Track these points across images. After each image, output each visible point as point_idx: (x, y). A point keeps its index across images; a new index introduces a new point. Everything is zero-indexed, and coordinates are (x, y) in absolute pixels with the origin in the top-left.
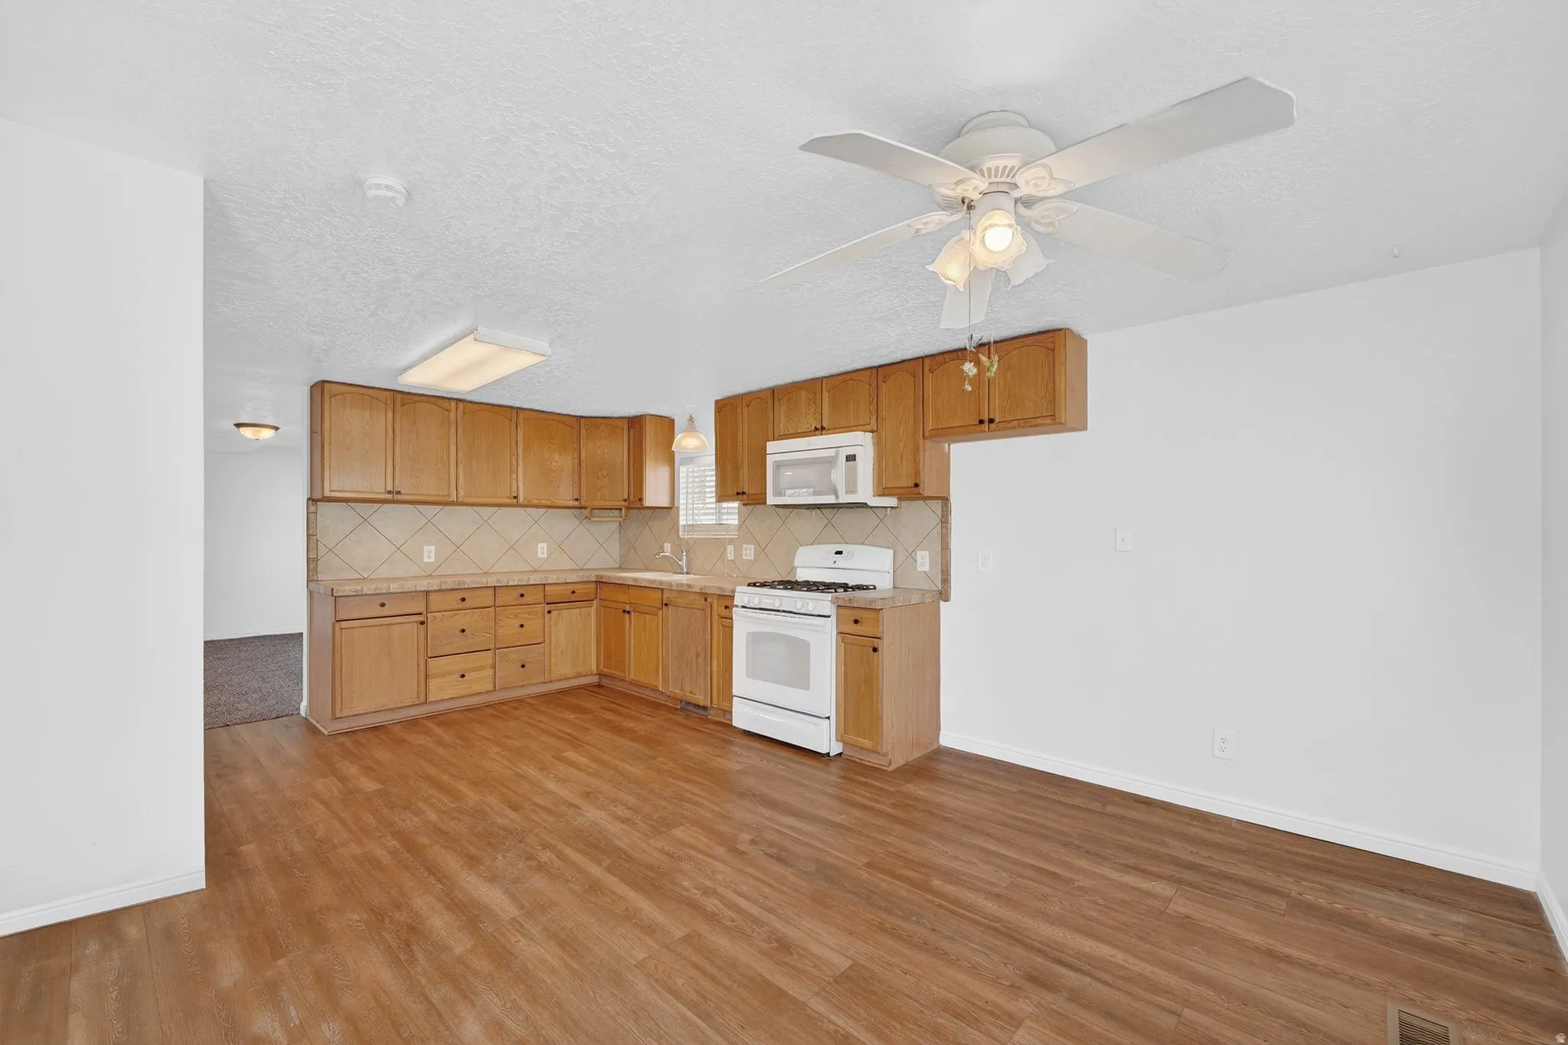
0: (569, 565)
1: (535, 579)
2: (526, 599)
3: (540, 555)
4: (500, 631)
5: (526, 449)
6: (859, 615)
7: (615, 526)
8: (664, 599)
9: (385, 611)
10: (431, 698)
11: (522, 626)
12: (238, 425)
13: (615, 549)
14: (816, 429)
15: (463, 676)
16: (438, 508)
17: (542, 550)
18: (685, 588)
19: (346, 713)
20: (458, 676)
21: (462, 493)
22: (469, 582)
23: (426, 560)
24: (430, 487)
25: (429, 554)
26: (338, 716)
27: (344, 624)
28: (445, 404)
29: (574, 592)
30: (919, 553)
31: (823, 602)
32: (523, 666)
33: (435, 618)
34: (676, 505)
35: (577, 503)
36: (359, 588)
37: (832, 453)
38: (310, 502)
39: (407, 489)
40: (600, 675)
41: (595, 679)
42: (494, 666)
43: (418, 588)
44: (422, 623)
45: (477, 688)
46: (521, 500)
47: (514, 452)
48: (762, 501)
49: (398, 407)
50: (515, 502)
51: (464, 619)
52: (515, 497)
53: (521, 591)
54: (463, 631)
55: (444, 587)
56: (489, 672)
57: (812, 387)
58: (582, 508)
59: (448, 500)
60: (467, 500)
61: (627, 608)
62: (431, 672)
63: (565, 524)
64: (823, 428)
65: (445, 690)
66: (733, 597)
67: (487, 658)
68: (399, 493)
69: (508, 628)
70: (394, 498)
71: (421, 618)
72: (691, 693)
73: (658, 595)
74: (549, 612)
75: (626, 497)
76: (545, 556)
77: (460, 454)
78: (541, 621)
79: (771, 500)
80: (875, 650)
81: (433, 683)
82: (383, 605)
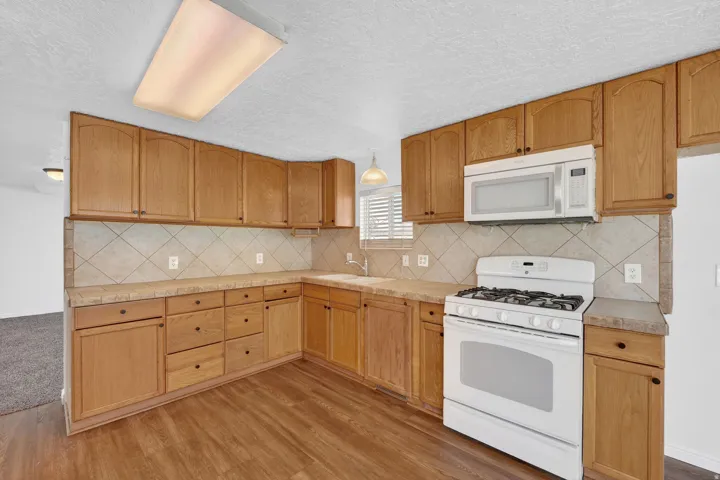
0: (278, 269)
1: (257, 282)
2: (250, 299)
3: (258, 262)
4: (229, 326)
5: (249, 184)
6: (621, 337)
7: (308, 240)
8: (364, 301)
9: (126, 317)
10: (169, 390)
11: (246, 320)
12: (46, 170)
13: (308, 256)
14: (519, 151)
15: (198, 367)
16: (180, 227)
17: (260, 259)
18: (387, 294)
19: (87, 414)
20: (193, 368)
21: (198, 215)
22: (203, 287)
23: (171, 267)
24: (172, 210)
25: (174, 263)
26: (77, 418)
27: (83, 332)
28: (185, 142)
29: (285, 291)
30: (628, 267)
31: (572, 321)
32: (247, 352)
33: (173, 319)
34: (357, 225)
35: (285, 224)
36: (99, 298)
37: (552, 169)
38: (67, 220)
39: (152, 210)
40: (303, 352)
41: (300, 355)
42: (223, 355)
43: (157, 296)
44: (162, 325)
45: (209, 374)
46: (245, 222)
47: (240, 184)
48: (458, 217)
49: (143, 142)
50: (240, 222)
51: (199, 319)
52: (241, 219)
53: (246, 293)
54: (198, 329)
55: (180, 293)
56: (220, 361)
57: (514, 114)
58: (288, 227)
59: (187, 219)
60: (203, 220)
61: (328, 304)
62: (169, 367)
63: (276, 240)
64: (528, 149)
65: (182, 380)
66: (443, 305)
67: (217, 350)
68: (143, 213)
69: (236, 322)
70: (140, 218)
71: (160, 321)
72: (390, 381)
73: (356, 297)
74: (267, 308)
75: (321, 219)
76: (262, 262)
77: (197, 182)
78: (261, 315)
79: (469, 216)
80: (656, 381)
81: (171, 377)
82: (123, 312)
